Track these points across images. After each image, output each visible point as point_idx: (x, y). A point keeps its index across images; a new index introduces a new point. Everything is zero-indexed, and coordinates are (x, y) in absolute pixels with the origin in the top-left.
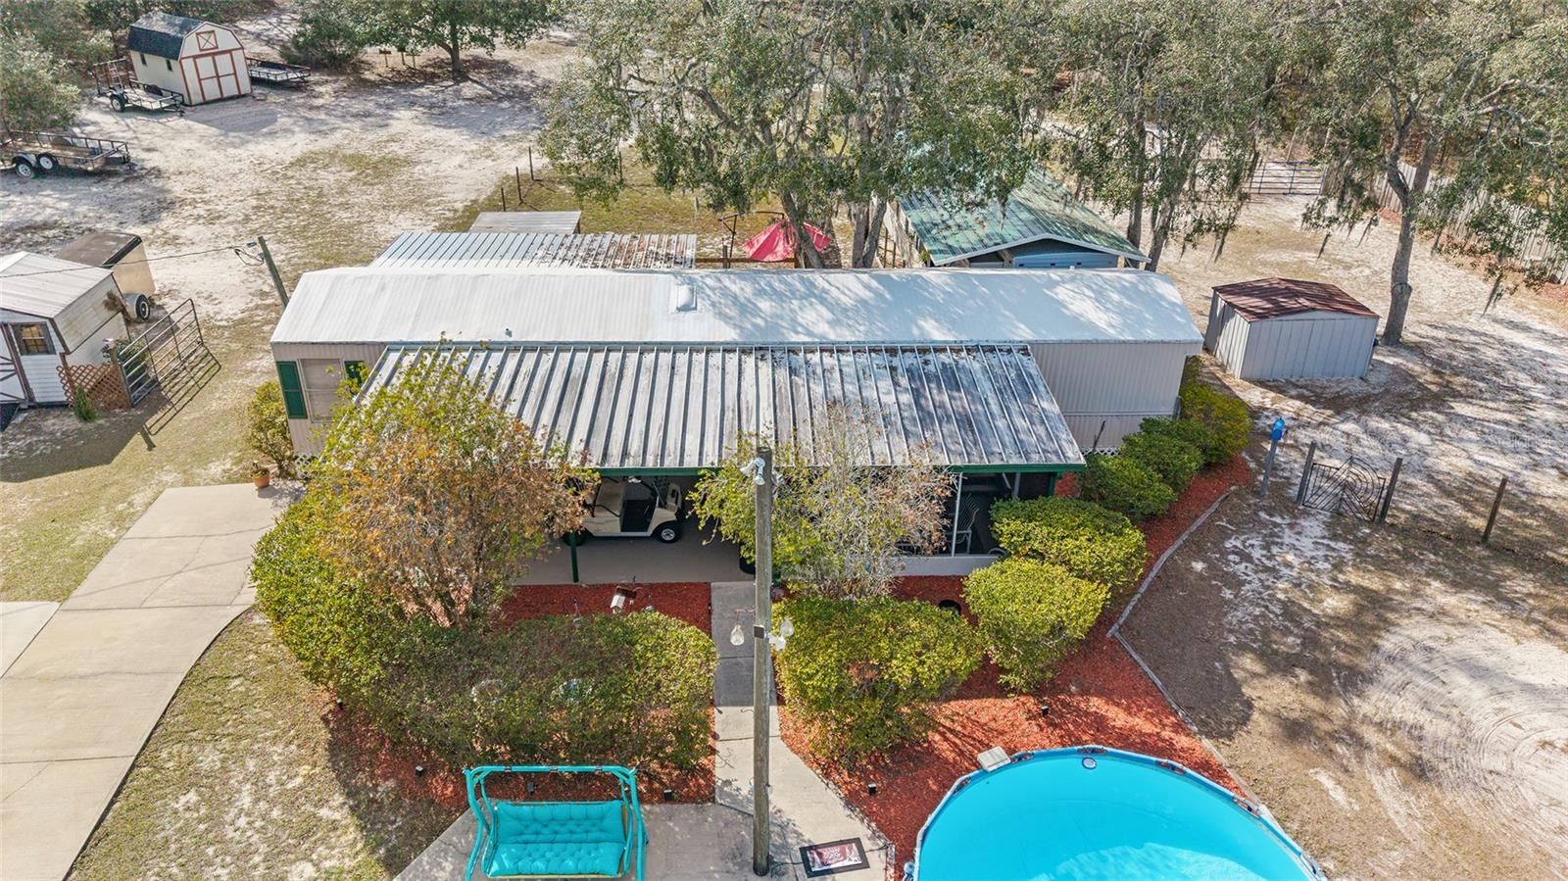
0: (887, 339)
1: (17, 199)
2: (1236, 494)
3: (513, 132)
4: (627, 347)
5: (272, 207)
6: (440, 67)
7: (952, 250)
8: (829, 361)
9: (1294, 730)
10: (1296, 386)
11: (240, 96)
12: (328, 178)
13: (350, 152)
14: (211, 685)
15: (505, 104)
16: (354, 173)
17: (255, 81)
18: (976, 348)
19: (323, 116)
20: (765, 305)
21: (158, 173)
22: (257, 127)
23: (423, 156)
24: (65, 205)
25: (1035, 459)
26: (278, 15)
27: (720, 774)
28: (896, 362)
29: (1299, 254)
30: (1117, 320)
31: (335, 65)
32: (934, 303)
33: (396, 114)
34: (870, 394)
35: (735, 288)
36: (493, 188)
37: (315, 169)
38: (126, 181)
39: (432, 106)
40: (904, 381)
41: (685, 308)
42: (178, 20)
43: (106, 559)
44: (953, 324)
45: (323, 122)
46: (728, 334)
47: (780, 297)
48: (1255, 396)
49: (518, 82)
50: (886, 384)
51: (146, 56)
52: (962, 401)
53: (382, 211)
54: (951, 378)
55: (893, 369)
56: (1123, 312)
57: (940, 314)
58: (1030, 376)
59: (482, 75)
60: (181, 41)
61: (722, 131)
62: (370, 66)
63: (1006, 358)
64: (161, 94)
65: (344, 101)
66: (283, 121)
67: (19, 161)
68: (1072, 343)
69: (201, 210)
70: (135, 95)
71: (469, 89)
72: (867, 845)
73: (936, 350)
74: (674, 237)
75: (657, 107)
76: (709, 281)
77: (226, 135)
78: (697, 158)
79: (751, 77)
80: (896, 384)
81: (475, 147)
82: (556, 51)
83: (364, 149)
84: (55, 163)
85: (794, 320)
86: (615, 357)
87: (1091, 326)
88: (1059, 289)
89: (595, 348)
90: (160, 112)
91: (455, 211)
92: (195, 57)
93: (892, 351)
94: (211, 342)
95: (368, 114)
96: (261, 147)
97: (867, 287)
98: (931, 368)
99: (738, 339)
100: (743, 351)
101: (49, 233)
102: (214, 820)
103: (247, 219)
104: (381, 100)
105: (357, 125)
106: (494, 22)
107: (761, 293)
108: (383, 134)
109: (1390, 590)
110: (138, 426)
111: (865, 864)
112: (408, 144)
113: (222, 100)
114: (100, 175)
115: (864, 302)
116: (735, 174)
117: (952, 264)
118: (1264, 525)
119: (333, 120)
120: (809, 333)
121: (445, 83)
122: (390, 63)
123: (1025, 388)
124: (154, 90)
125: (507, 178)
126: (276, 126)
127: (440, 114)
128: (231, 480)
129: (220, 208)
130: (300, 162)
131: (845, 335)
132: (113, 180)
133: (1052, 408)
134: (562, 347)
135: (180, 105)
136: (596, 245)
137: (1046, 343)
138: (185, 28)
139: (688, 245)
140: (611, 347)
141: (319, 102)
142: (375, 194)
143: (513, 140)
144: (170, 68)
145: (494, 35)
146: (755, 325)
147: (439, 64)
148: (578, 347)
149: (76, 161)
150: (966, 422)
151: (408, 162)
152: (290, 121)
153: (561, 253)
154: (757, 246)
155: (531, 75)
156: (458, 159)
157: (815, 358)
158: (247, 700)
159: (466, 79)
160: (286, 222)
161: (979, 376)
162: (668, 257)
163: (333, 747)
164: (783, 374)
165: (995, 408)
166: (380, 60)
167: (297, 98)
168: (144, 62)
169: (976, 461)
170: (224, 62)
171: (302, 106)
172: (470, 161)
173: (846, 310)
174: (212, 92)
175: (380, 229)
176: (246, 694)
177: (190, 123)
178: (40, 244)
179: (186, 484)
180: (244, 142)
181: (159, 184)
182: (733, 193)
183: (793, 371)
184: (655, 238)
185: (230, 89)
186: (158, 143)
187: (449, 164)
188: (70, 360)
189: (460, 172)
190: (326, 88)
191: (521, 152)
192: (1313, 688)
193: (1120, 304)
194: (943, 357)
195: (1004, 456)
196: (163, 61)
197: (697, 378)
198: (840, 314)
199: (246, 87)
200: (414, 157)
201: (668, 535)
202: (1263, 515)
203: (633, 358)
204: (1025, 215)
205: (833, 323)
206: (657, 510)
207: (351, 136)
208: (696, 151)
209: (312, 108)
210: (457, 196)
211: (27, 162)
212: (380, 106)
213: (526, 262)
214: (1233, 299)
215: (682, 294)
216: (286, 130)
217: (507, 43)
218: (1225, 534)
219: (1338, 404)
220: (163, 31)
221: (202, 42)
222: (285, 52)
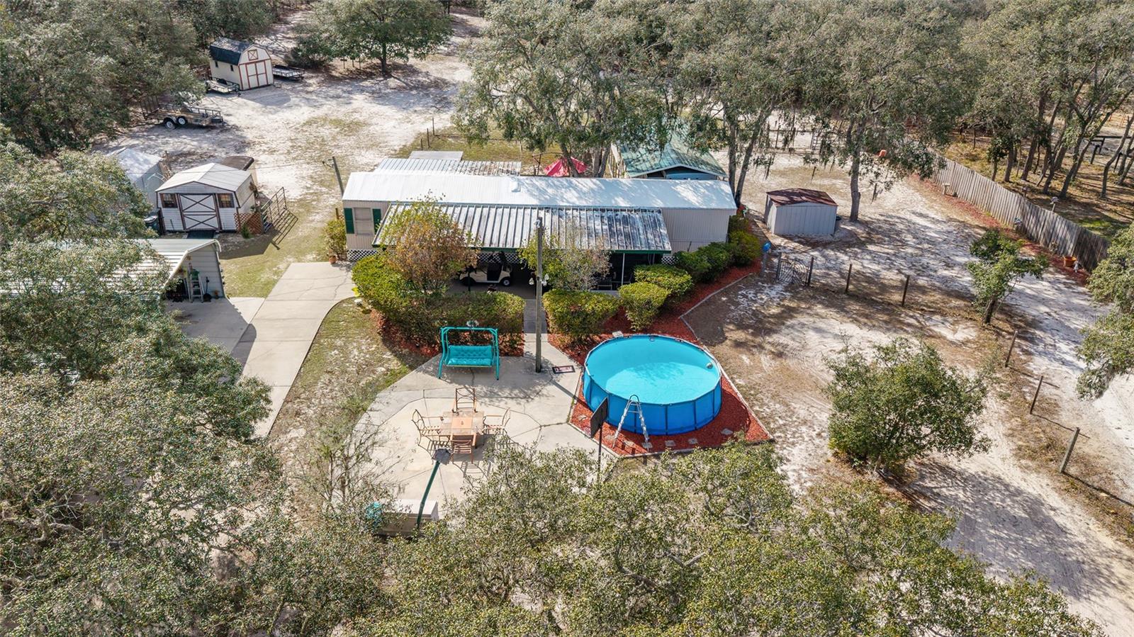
0: (601, 205)
1: (171, 140)
2: (751, 276)
3: (420, 108)
4: (491, 206)
5: (300, 146)
6: (374, 69)
7: (638, 171)
8: (576, 213)
9: (738, 344)
10: (799, 237)
11: (268, 85)
12: (326, 132)
13: (333, 118)
14: (333, 323)
15: (414, 92)
16: (338, 129)
17: (276, 77)
18: (639, 210)
19: (315, 98)
20: (550, 191)
21: (237, 128)
22: (281, 102)
23: (374, 121)
24: (195, 143)
25: (653, 248)
26: (274, 34)
27: (525, 350)
28: (604, 214)
29: (834, 181)
30: (700, 200)
31: (316, 67)
32: (623, 192)
33: (354, 97)
34: (591, 225)
35: (537, 183)
36: (413, 140)
37: (317, 127)
38: (221, 131)
39: (373, 92)
40: (606, 222)
41: (515, 191)
42: (237, 43)
43: (277, 285)
44: (630, 200)
45: (315, 101)
46: (534, 202)
47: (557, 187)
48: (778, 241)
49: (420, 78)
50: (598, 222)
51: (219, 63)
52: (628, 229)
53: (357, 150)
54: (625, 221)
55: (602, 217)
56: (704, 196)
57: (625, 195)
58: (659, 220)
59: (399, 74)
60: (240, 55)
61: (534, 114)
62: (335, 68)
63: (651, 214)
64: (226, 84)
65: (324, 89)
66: (294, 100)
67: (167, 120)
68: (680, 209)
69: (264, 147)
70: (214, 84)
71: (393, 82)
72: (575, 367)
73: (622, 210)
74: (511, 163)
75: (505, 104)
76: (527, 181)
77: (265, 107)
78: (522, 127)
79: (545, 92)
80: (602, 222)
81: (401, 117)
82: (442, 60)
83: (341, 117)
84: (186, 121)
85: (562, 197)
86: (486, 210)
87: (688, 202)
88: (678, 187)
89: (477, 206)
90: (228, 93)
91: (395, 150)
92: (246, 64)
93: (603, 210)
94: (290, 208)
95: (339, 97)
96: (286, 114)
97: (595, 184)
98: (618, 217)
99: (538, 204)
100: (540, 209)
101: (194, 157)
102: (346, 357)
103: (289, 152)
104: (345, 88)
105: (334, 102)
106: (408, 44)
107: (548, 185)
108: (349, 108)
109: (799, 307)
110: (270, 241)
111: (574, 371)
112: (364, 114)
113: (259, 87)
114: (208, 128)
115: (592, 190)
116: (539, 134)
117: (638, 177)
118: (758, 286)
119: (320, 100)
120: (568, 202)
121: (379, 79)
122: (346, 67)
123: (655, 224)
124: (222, 82)
125: (420, 134)
126: (291, 103)
127: (379, 97)
128: (318, 260)
129: (274, 146)
130: (309, 123)
131: (583, 203)
132: (215, 131)
133: (664, 231)
134: (463, 205)
135: (238, 91)
136: (474, 166)
137: (668, 209)
138: (242, 47)
139: (517, 166)
140: (484, 206)
141: (311, 89)
142: (352, 141)
143: (421, 113)
144: (232, 69)
145: (408, 52)
146: (546, 199)
147: (374, 67)
148: (470, 205)
149: (197, 121)
150: (627, 236)
151: (365, 124)
152: (298, 100)
153: (459, 168)
154: (550, 169)
155: (427, 74)
156: (393, 123)
157: (570, 212)
158: (347, 328)
159: (390, 76)
160: (309, 154)
161: (638, 220)
162: (508, 171)
163: (384, 341)
164: (556, 218)
165: (641, 232)
166: (341, 66)
167: (298, 87)
168: (217, 66)
169: (629, 249)
170: (261, 66)
171: (302, 91)
172: (399, 124)
173: (584, 194)
174: (254, 83)
175: (357, 158)
176: (347, 326)
177: (245, 100)
178: (190, 162)
179: (299, 262)
180: (276, 112)
181: (239, 133)
182: (538, 143)
183: (560, 216)
184: (502, 163)
185: (263, 81)
186: (231, 111)
187: (388, 126)
188: (241, 211)
189: (394, 130)
190: (313, 81)
191: (427, 119)
192: (753, 334)
193: (704, 193)
194: (624, 213)
195: (641, 247)
196: (228, 66)
197: (520, 218)
198: (582, 194)
199: (271, 80)
200: (368, 121)
201: (506, 283)
202: (760, 283)
203: (493, 210)
204: (673, 156)
205: (578, 198)
206: (502, 272)
207: (330, 108)
208: (522, 124)
209: (308, 92)
210: (396, 143)
211: (172, 121)
212: (345, 92)
213: (444, 172)
214: (773, 197)
215: (514, 185)
216: (297, 105)
217: (416, 56)
218: (740, 289)
219: (814, 244)
220: (229, 49)
221: (251, 56)
222: (286, 59)
